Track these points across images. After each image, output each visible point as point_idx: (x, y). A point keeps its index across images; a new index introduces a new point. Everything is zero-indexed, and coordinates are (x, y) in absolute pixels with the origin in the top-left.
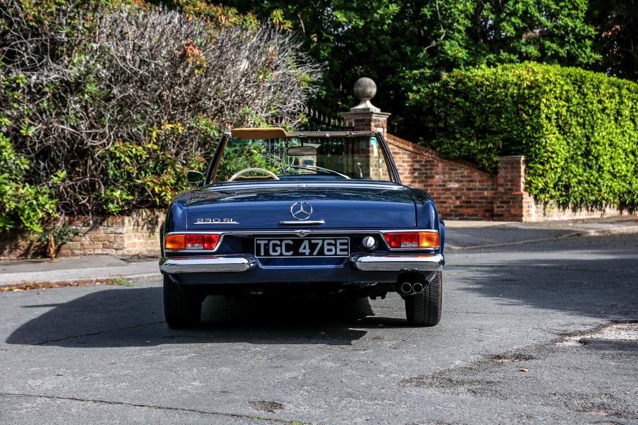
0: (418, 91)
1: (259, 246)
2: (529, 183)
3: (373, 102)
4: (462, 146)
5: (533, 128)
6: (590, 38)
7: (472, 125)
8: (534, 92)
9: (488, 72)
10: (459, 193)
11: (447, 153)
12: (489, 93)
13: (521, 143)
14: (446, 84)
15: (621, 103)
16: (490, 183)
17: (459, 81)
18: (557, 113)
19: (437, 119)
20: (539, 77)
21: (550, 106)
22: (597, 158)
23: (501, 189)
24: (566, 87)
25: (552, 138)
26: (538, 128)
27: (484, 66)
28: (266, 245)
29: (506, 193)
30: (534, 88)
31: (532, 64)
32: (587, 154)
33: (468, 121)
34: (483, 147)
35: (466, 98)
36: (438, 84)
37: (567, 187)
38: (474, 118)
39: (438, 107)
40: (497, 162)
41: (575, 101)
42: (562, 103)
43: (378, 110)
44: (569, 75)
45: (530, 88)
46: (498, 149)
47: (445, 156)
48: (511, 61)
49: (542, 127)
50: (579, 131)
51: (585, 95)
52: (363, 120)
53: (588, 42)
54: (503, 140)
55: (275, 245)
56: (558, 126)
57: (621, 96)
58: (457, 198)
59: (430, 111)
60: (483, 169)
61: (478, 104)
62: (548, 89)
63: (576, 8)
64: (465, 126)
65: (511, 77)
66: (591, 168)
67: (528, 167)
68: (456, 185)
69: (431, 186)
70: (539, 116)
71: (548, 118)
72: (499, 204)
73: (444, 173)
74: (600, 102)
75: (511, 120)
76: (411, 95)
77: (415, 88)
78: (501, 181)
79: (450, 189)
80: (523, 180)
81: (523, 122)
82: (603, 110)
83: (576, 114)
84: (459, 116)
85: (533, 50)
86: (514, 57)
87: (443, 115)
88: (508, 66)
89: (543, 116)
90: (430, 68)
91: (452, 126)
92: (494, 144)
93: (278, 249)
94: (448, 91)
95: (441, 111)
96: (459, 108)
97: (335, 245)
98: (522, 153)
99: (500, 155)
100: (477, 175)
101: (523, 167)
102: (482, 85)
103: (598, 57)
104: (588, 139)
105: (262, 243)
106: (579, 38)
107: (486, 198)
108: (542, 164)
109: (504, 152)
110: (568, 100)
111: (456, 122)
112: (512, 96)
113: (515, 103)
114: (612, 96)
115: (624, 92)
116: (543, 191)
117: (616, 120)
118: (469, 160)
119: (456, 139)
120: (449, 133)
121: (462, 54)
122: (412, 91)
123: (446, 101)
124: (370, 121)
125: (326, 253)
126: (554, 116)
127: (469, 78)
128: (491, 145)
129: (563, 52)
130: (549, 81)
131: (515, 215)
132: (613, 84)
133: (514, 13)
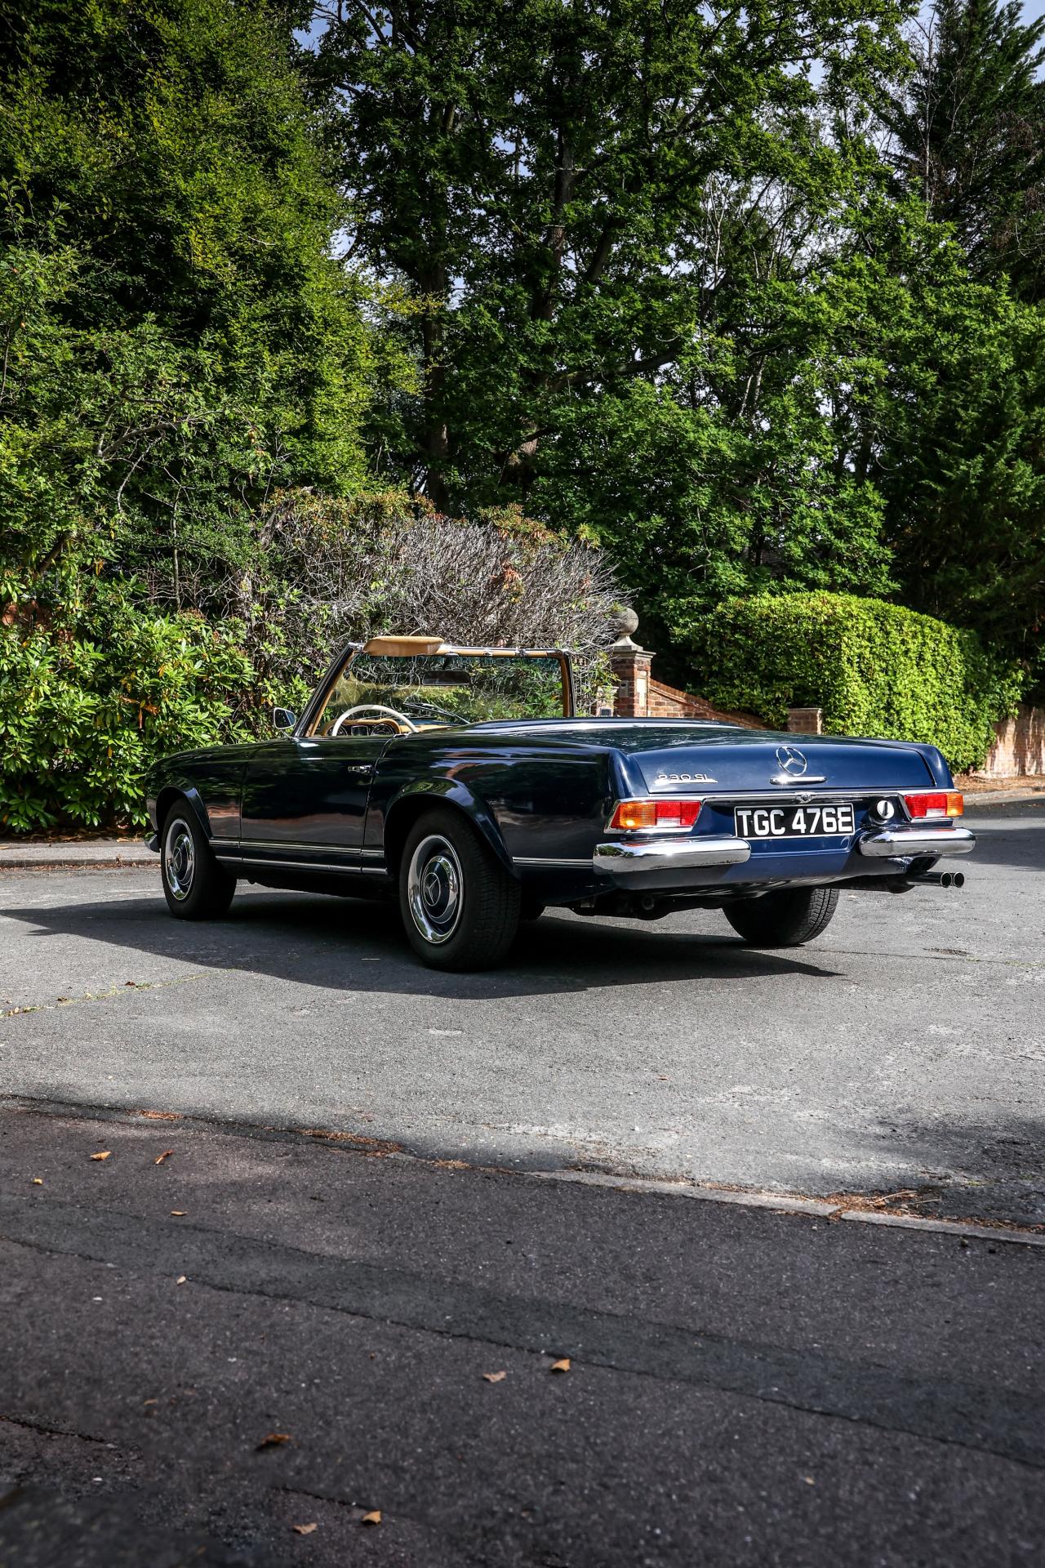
0: (685, 626)
1: (740, 818)
3: (634, 638)
4: (741, 695)
6: (886, 562)
7: (755, 669)
9: (775, 602)
11: (723, 704)
12: (776, 629)
13: (817, 692)
14: (721, 616)
15: (924, 644)
17: (739, 613)
19: (709, 660)
20: (839, 610)
21: (852, 645)
22: (898, 713)
24: (869, 624)
25: (855, 688)
26: (838, 673)
27: (767, 594)
28: (750, 818)
30: (832, 624)
31: (826, 594)
32: (889, 706)
33: (750, 663)
34: (770, 696)
36: (710, 616)
38: (758, 659)
42: (865, 643)
43: (640, 649)
44: (871, 609)
45: (827, 623)
46: (788, 699)
48: (798, 590)
49: (843, 672)
50: (881, 678)
51: (888, 633)
52: (623, 661)
53: (885, 568)
54: (795, 689)
55: (761, 818)
56: (861, 671)
57: (923, 636)
59: (701, 651)
61: (762, 643)
62: (849, 624)
63: (869, 526)
65: (804, 610)
66: (891, 724)
67: (824, 722)
70: (839, 659)
74: (903, 642)
75: (804, 662)
76: (677, 630)
77: (681, 621)
82: (906, 652)
83: (880, 657)
85: (822, 576)
86: (801, 585)
88: (798, 595)
89: (845, 659)
90: (700, 596)
91: (730, 670)
93: (765, 823)
95: (713, 650)
96: (740, 647)
97: (835, 816)
99: (790, 707)
101: (820, 723)
102: (768, 618)
103: (896, 586)
104: (891, 689)
105: (744, 814)
106: (873, 563)
108: (843, 719)
109: (796, 704)
110: (870, 640)
112: (806, 634)
113: (810, 643)
114: (914, 636)
115: (927, 630)
117: (918, 664)
119: (734, 686)
120: (726, 678)
121: (741, 580)
122: (678, 625)
123: (722, 638)
124: (633, 662)
125: (826, 829)
126: (856, 659)
127: (750, 609)
128: (778, 694)
129: (855, 580)
130: (851, 615)
132: (915, 621)
133: (801, 531)
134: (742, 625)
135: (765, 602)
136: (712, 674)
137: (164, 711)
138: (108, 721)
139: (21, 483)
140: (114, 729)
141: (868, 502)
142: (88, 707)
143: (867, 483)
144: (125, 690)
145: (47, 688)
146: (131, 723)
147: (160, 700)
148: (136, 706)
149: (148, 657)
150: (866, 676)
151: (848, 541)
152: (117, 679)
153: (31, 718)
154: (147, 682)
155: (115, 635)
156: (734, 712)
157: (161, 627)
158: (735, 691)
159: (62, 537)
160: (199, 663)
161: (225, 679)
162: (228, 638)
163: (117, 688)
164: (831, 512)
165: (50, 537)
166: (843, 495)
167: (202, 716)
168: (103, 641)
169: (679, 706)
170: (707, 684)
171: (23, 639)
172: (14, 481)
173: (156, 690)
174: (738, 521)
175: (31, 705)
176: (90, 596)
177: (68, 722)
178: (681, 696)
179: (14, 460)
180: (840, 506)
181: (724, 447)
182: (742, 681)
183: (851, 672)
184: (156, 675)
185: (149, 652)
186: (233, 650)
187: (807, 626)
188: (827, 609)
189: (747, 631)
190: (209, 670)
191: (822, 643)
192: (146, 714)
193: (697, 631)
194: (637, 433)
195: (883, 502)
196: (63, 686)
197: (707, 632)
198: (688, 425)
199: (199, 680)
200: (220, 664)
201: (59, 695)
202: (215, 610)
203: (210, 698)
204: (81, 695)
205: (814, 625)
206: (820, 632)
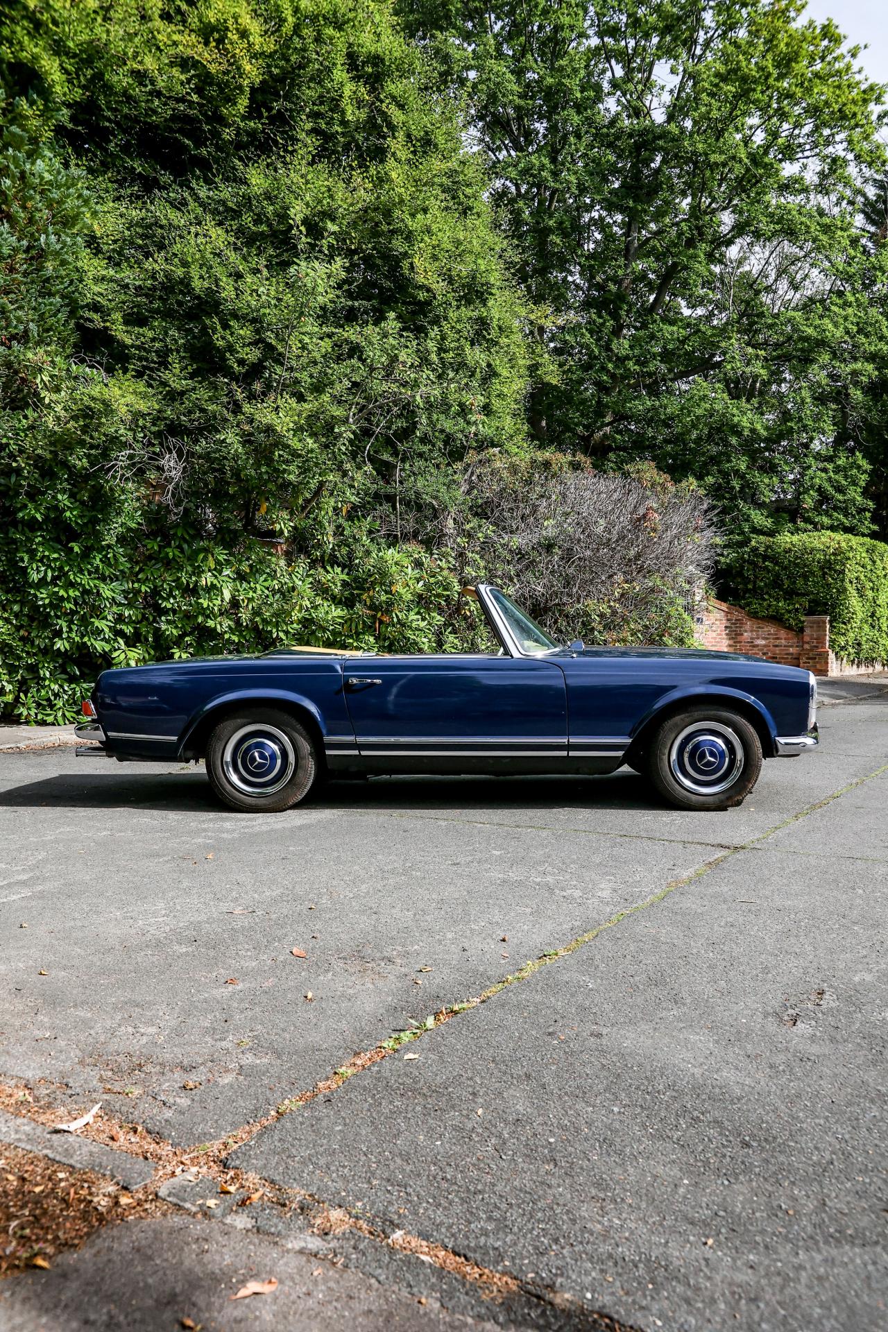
2: (833, 641)
4: (769, 606)
5: (838, 590)
7: (780, 587)
8: (839, 558)
9: (795, 538)
10: (765, 651)
12: (797, 558)
13: (826, 604)
14: (755, 550)
16: (795, 641)
17: (768, 547)
18: (857, 578)
19: (746, 581)
20: (843, 544)
21: (852, 571)
22: (878, 619)
23: (807, 646)
25: (854, 602)
29: (811, 650)
32: (873, 615)
33: (776, 583)
34: (791, 607)
35: (776, 564)
37: (859, 644)
39: (748, 571)
40: (804, 622)
41: (869, 567)
42: (861, 569)
45: (834, 554)
47: (754, 616)
49: (845, 590)
50: (870, 594)
58: (764, 654)
59: (740, 574)
60: (790, 628)
61: (785, 568)
62: (851, 555)
64: (774, 589)
66: (874, 627)
67: (831, 626)
68: (763, 642)
69: (740, 642)
70: (843, 581)
71: (851, 582)
72: (805, 660)
73: (752, 631)
75: (818, 583)
78: (807, 639)
79: (757, 646)
80: (828, 638)
81: (828, 585)
83: (871, 581)
84: (769, 579)
85: (826, 520)
86: (810, 527)
87: (752, 577)
92: (801, 605)
94: (757, 556)
95: (749, 573)
96: (769, 571)
98: (826, 613)
99: (806, 615)
100: (783, 633)
101: (828, 626)
103: (876, 528)
107: (792, 654)
108: (844, 623)
109: (810, 612)
111: (765, 584)
113: (822, 568)
116: (843, 648)
118: (776, 619)
119: (765, 600)
120: (756, 592)
121: (768, 523)
128: (797, 606)
131: (821, 670)
134: (770, 556)
135: (786, 539)
136: (747, 591)
137: (395, 620)
138: (353, 627)
139: (295, 443)
140: (358, 634)
141: (859, 467)
142: (339, 617)
143: (857, 454)
144: (365, 604)
145: (308, 603)
146: (369, 629)
147: (392, 611)
148: (374, 617)
149: (383, 577)
150: (861, 593)
151: (845, 494)
152: (359, 595)
153: (295, 626)
154: (384, 598)
155: (357, 561)
156: (763, 618)
157: (391, 554)
158: (765, 603)
159: (321, 484)
160: (421, 583)
161: (438, 596)
162: (441, 565)
163: (360, 602)
164: (831, 474)
165: (313, 484)
166: (840, 462)
167: (423, 624)
168: (348, 566)
169: (723, 614)
170: (744, 598)
171: (289, 565)
172: (290, 442)
173: (390, 604)
174: (767, 481)
175: (296, 615)
176: (339, 530)
177: (324, 629)
178: (724, 606)
179: (291, 425)
180: (837, 470)
181: (758, 427)
182: (770, 595)
183: (852, 590)
184: (390, 592)
185: (383, 574)
186: (445, 573)
187: (820, 556)
188: (834, 545)
189: (774, 559)
190: (428, 587)
191: (830, 569)
192: (381, 622)
193: (737, 560)
194: (697, 417)
195: (869, 467)
196: (319, 601)
197: (745, 561)
198: (735, 411)
199: (420, 596)
200: (436, 583)
201: (316, 607)
202: (431, 543)
203: (428, 610)
204: (333, 607)
205: (825, 556)
206: (829, 561)
